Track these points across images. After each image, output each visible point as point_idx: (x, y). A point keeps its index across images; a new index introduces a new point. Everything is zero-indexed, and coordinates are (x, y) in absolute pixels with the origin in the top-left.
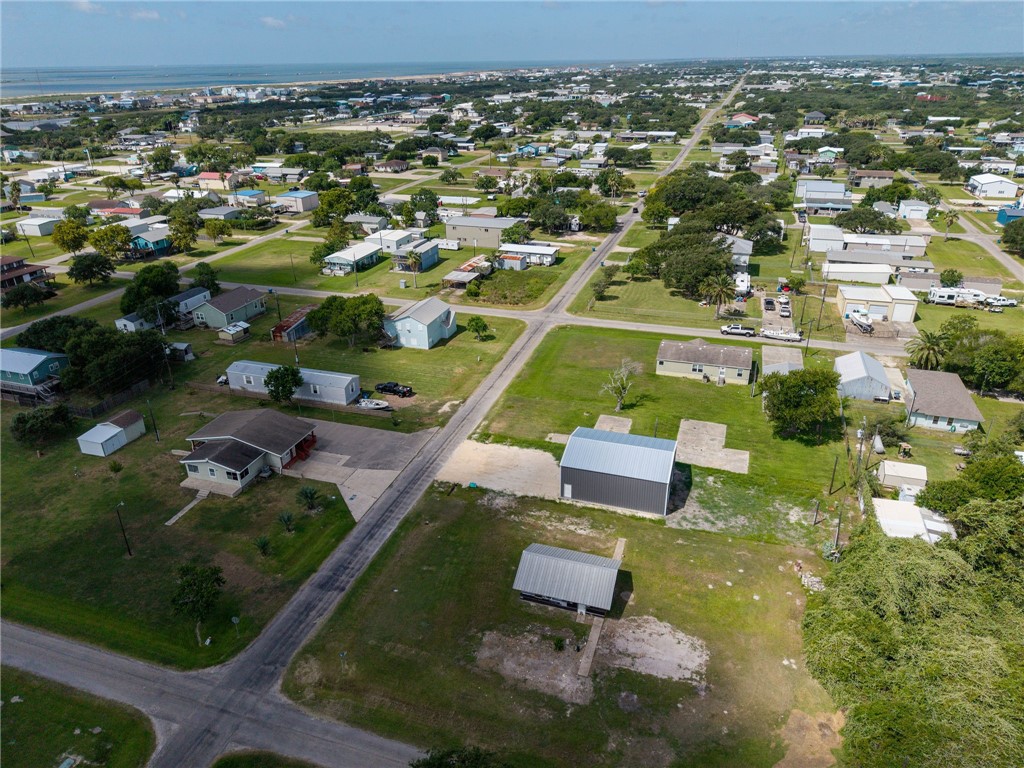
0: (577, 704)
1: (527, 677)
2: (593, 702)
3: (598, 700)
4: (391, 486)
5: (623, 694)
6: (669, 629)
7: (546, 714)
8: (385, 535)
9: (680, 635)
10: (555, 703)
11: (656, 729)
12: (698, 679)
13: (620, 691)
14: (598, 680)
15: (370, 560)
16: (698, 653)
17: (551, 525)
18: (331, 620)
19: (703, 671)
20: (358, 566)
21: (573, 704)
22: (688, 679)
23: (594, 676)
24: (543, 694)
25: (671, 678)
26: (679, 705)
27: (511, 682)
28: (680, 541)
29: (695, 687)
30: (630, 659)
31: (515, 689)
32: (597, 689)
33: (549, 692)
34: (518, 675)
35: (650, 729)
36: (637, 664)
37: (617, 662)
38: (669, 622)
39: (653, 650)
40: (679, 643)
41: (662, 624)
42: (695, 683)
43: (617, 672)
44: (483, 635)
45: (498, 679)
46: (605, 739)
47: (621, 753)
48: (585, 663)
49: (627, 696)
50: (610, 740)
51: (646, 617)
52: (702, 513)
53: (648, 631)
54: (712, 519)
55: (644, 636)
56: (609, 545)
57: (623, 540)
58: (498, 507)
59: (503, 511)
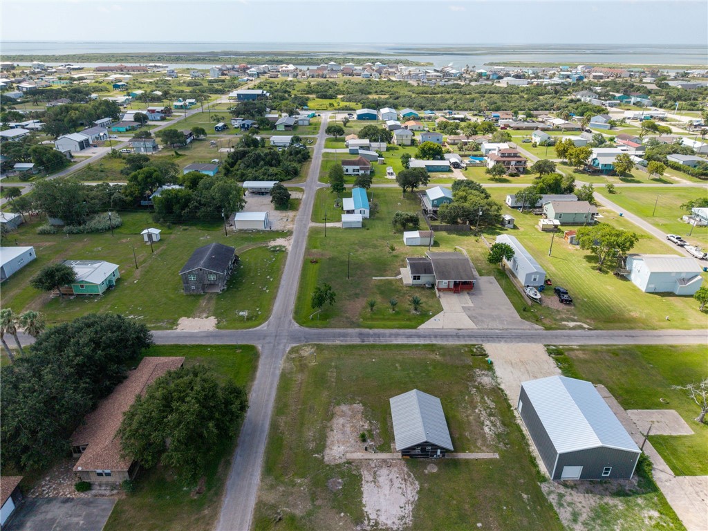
0: (324, 458)
1: (335, 431)
2: (328, 466)
3: (330, 468)
4: (460, 329)
5: (340, 480)
6: (412, 499)
7: (312, 445)
8: (415, 341)
9: (410, 508)
10: (322, 446)
11: (318, 503)
12: (371, 524)
13: (342, 478)
14: (346, 465)
15: (391, 343)
16: (397, 522)
17: (480, 411)
18: (341, 346)
19: (380, 527)
20: (383, 341)
21: (323, 456)
22: (368, 518)
23: (349, 462)
24: (325, 441)
25: (365, 506)
26: (342, 514)
27: (329, 424)
28: (525, 496)
29: (362, 522)
30: (371, 479)
31: (324, 428)
32: (338, 466)
33: (329, 442)
34: (334, 427)
35: (317, 499)
36: (369, 484)
37: (365, 472)
38: (419, 498)
39: (387, 492)
40: (401, 508)
41: (414, 493)
42: (366, 522)
43: (357, 474)
44: (359, 403)
45: (329, 416)
46: (303, 476)
47: (294, 486)
48: (358, 455)
49: (339, 483)
50: (302, 479)
51: (417, 482)
52: (584, 510)
53: (403, 486)
54: (581, 519)
55: (397, 484)
56: (484, 448)
57: (497, 456)
58: (479, 380)
59: (476, 383)
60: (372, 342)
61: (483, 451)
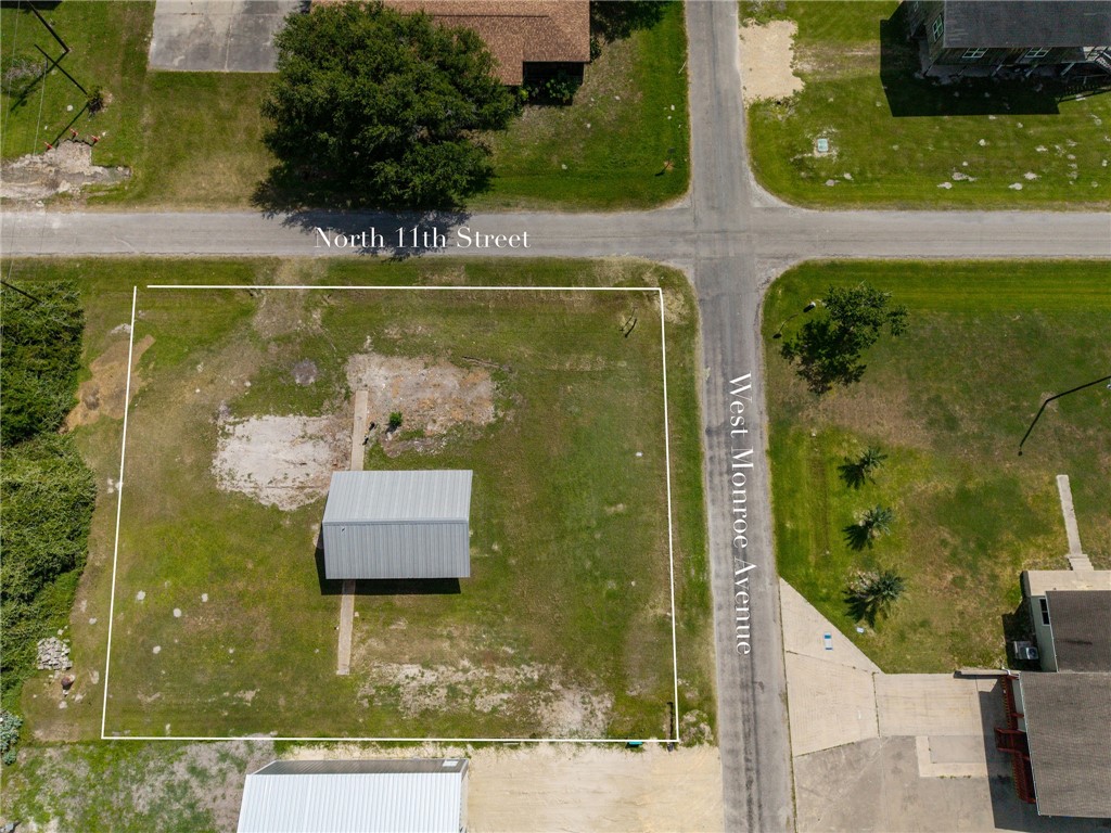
0: (361, 353)
1: (425, 371)
2: (345, 360)
3: (339, 364)
4: (785, 699)
5: (312, 380)
6: (262, 495)
7: (393, 332)
8: (719, 562)
9: (247, 490)
10: (386, 348)
11: (273, 349)
12: (227, 427)
13: (316, 383)
14: (343, 391)
16: (226, 467)
17: (465, 671)
18: (692, 380)
19: (221, 440)
20: (717, 480)
21: (366, 352)
22: (238, 423)
23: (348, 396)
24: (402, 355)
25: (259, 418)
26: (248, 384)
27: (442, 360)
28: (249, 695)
29: (231, 413)
30: (310, 431)
31: (435, 353)
32: (342, 377)
33: (397, 360)
34: (437, 370)
35: (279, 346)
36: (300, 426)
37: (325, 422)
38: (263, 507)
39: (281, 456)
40: (249, 475)
41: (272, 500)
42: (231, 419)
43: (323, 409)
44: (496, 416)
45: (462, 360)
46: (326, 321)
47: (306, 309)
48: (362, 410)
49: (307, 378)
50: (319, 322)
51: (294, 507)
52: (209, 798)
53: (289, 483)
54: (194, 782)
55: (294, 472)
56: (362, 651)
57: (342, 671)
58: (569, 695)
59: (555, 686)
60: (707, 454)
61: (355, 647)
